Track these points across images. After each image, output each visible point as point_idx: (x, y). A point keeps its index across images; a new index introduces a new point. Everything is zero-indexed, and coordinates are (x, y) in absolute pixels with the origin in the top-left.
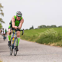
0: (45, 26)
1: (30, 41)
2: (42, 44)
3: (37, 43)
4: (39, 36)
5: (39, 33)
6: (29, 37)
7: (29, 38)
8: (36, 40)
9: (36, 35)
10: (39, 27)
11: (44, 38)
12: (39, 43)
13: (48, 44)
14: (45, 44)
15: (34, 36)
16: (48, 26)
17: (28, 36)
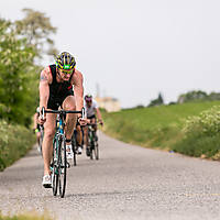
0: (204, 94)
1: (152, 146)
2: (192, 156)
3: (178, 154)
4: (184, 130)
5: (181, 119)
6: (148, 131)
7: (146, 135)
8: (173, 141)
9: (174, 125)
10: (182, 96)
11: (200, 137)
12: (182, 153)
13: (215, 157)
14: (203, 156)
15: (166, 130)
16: (213, 94)
17: (145, 128)
